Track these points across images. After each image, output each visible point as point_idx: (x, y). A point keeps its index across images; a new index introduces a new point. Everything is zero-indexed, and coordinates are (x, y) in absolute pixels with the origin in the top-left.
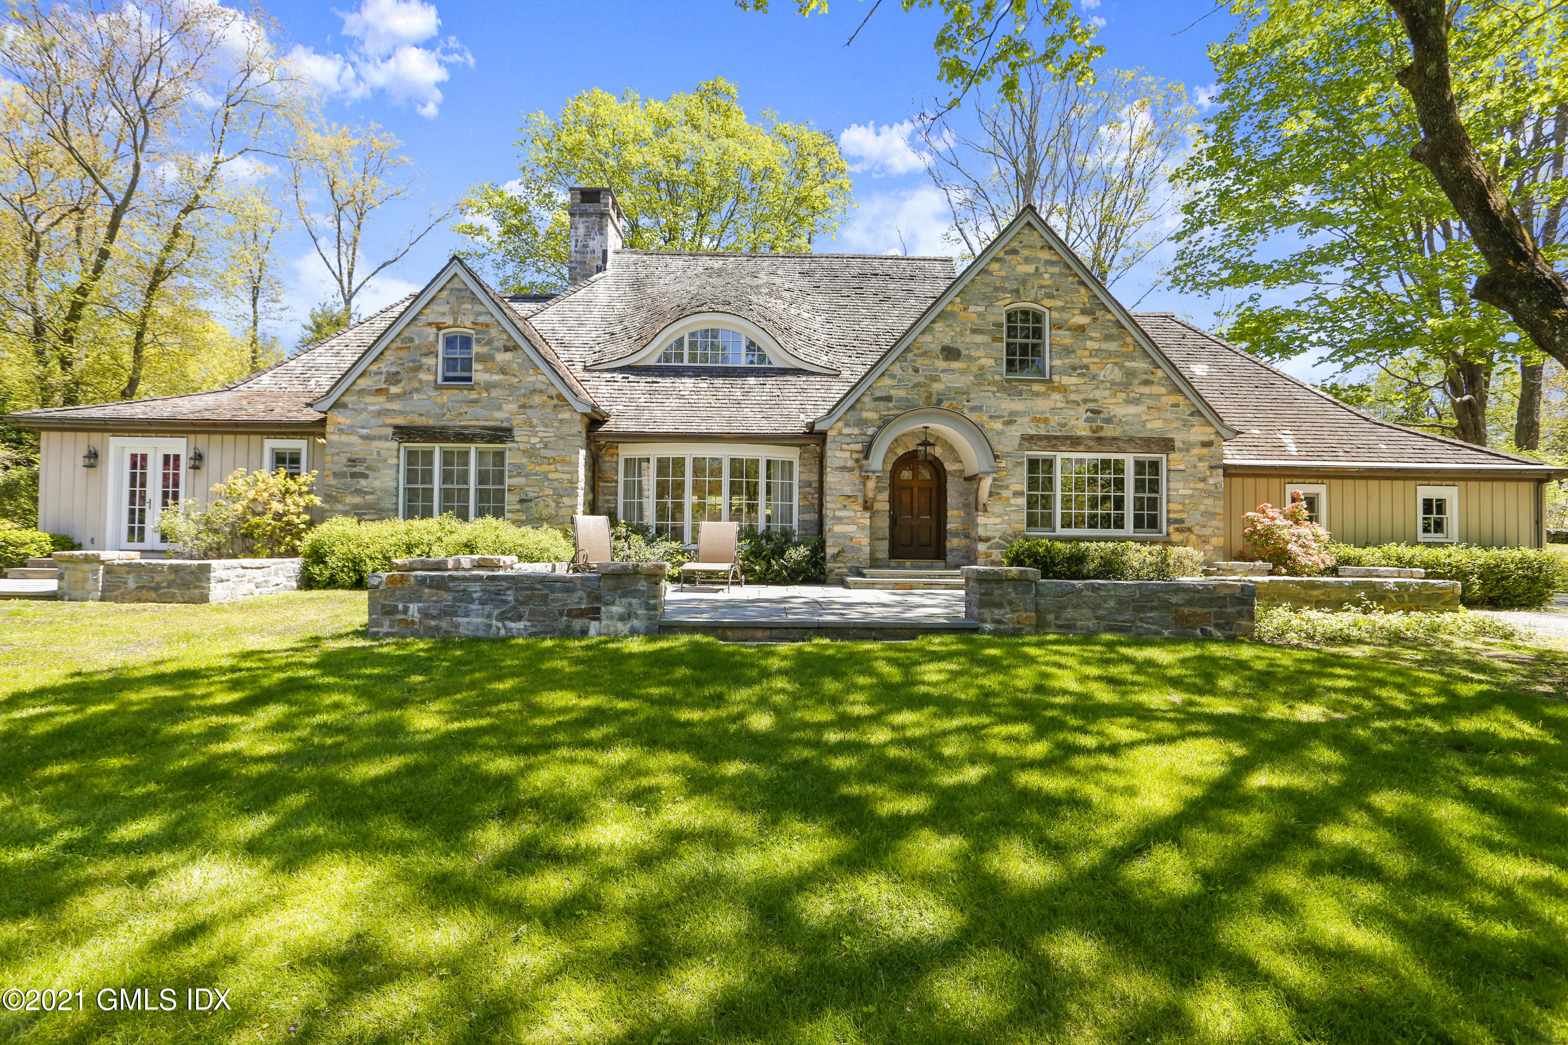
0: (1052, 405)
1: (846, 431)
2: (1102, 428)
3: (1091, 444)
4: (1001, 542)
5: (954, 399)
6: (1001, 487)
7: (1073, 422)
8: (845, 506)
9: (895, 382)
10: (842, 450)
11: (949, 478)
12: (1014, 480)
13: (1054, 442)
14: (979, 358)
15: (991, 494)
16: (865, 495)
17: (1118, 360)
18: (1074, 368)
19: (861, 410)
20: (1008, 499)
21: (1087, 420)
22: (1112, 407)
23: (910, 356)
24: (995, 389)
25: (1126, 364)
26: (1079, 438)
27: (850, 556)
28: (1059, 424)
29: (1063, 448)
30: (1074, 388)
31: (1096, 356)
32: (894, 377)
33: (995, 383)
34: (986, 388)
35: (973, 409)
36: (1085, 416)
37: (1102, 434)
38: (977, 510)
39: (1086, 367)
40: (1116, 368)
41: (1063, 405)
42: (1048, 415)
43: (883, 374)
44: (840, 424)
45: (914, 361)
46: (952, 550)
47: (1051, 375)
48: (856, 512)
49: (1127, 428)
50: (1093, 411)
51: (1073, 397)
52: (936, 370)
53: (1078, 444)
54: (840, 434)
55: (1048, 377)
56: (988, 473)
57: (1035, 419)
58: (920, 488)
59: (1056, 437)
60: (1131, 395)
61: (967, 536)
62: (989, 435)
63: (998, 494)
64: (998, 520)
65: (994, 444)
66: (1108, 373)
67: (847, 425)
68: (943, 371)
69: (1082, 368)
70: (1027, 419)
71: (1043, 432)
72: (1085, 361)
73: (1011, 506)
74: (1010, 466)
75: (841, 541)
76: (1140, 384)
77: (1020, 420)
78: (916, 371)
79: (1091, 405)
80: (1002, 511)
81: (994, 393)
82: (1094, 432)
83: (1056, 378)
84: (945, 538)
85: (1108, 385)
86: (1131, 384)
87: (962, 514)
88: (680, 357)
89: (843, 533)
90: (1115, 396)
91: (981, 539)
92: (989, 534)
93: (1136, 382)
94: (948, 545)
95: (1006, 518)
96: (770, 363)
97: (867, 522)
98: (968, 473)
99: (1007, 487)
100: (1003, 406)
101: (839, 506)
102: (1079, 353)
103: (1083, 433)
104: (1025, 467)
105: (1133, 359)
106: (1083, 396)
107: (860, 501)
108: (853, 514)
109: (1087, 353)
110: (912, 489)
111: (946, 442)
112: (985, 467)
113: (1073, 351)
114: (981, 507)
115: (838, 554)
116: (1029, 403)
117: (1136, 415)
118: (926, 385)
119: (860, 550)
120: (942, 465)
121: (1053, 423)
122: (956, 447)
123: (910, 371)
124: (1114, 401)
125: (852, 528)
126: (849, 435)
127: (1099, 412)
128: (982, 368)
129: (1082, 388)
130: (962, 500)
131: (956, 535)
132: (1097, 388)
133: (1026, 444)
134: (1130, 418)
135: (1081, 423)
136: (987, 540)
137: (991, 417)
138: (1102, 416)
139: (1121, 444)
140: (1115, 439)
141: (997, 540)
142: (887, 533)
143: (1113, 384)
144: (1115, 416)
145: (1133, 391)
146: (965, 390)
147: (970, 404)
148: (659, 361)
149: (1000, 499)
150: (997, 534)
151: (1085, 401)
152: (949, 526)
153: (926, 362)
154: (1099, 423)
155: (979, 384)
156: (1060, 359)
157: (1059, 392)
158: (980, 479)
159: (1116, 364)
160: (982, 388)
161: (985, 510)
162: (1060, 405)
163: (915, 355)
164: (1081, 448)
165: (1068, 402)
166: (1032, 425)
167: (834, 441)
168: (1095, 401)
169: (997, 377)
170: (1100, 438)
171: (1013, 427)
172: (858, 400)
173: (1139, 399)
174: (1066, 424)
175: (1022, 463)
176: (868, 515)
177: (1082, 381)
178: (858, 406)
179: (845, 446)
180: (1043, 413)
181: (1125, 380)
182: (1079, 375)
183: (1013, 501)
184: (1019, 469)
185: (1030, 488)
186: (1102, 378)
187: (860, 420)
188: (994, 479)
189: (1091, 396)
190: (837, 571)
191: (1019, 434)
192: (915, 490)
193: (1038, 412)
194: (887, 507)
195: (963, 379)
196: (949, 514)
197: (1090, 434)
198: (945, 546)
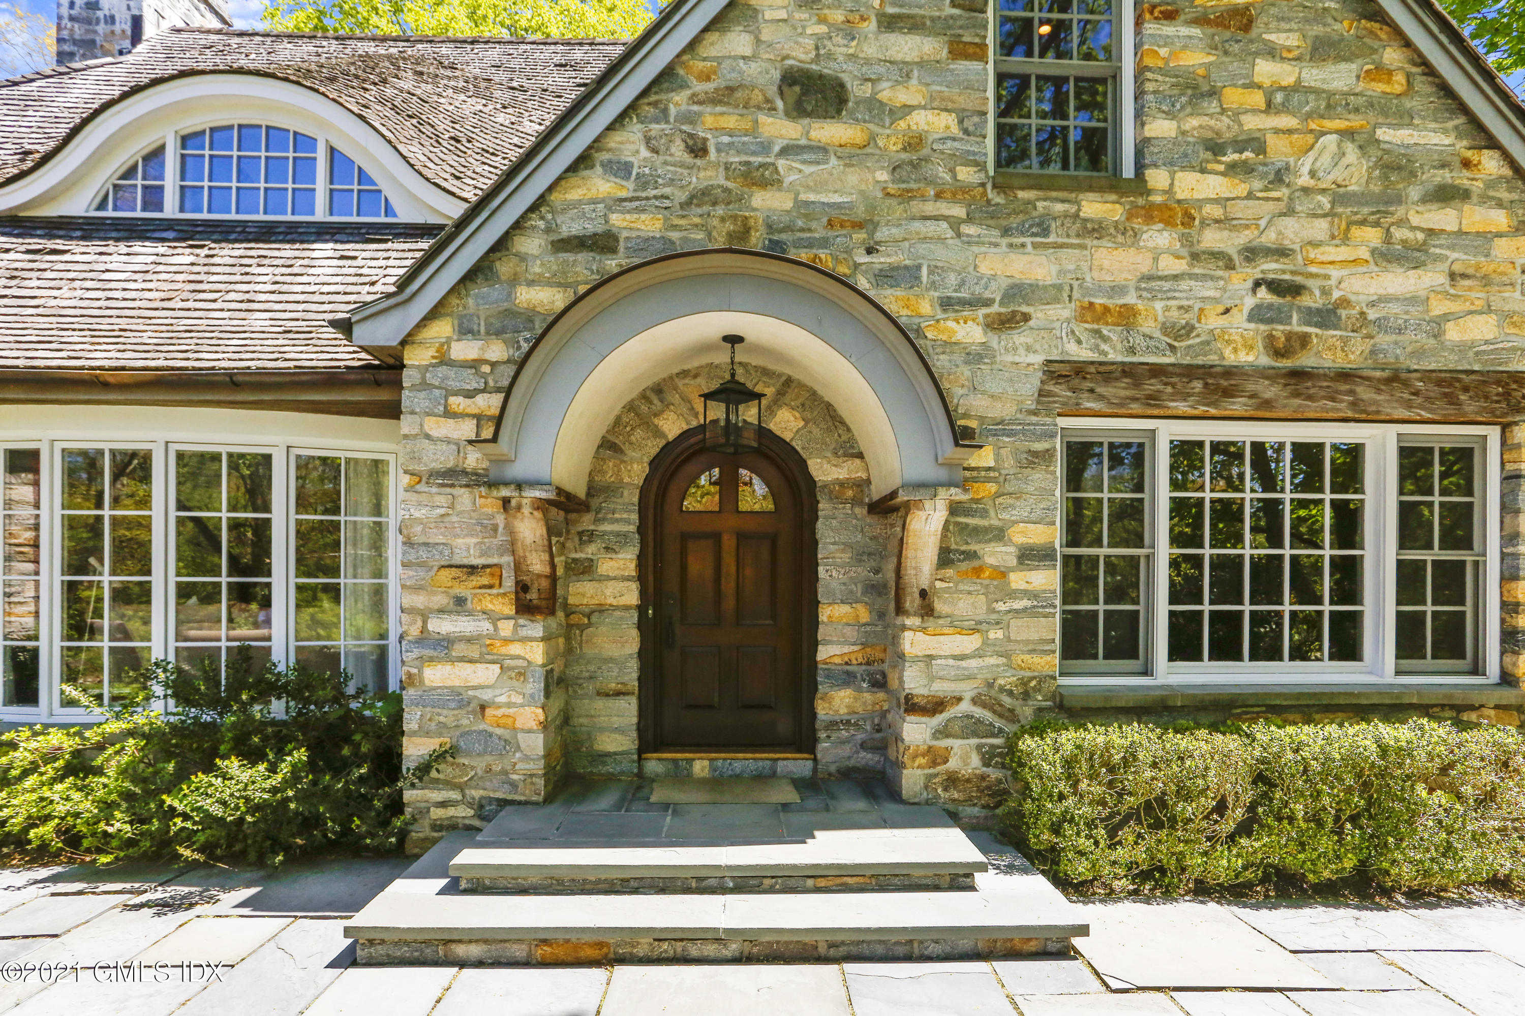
0: (1145, 266)
1: (464, 350)
2: (1304, 340)
3: (1270, 391)
4: (978, 712)
5: (824, 243)
6: (976, 533)
7: (1213, 322)
8: (460, 601)
9: (627, 189)
10: (448, 414)
11: (824, 507)
12: (1022, 510)
13: (1153, 385)
14: (908, 109)
15: (945, 558)
16: (518, 567)
17: (1356, 121)
18: (1216, 148)
19: (514, 281)
20: (1002, 574)
21: (1257, 314)
22: (1335, 273)
23: (678, 101)
24: (959, 211)
25: (1384, 134)
26: (1229, 372)
27: (480, 764)
28: (1166, 329)
29: (1182, 407)
30: (1216, 212)
31: (1285, 108)
32: (622, 170)
33: (959, 192)
34: (930, 208)
35: (887, 276)
36: (1250, 302)
37: (1305, 360)
38: (900, 610)
39: (1257, 144)
40: (1351, 149)
41: (1181, 266)
42: (1131, 299)
43: (583, 161)
44: (442, 329)
45: (690, 118)
46: (833, 725)
47: (1140, 167)
48: (494, 618)
49: (1384, 340)
50: (1275, 287)
51: (1212, 239)
52: (765, 147)
53: (1228, 393)
54: (444, 360)
55: (1128, 171)
56: (930, 487)
57: (1089, 312)
58: (742, 537)
59: (1157, 371)
60: (1399, 234)
61: (879, 683)
62: (940, 362)
63: (972, 556)
64: (971, 643)
65: (957, 393)
66: (1326, 160)
67: (465, 331)
68: (785, 151)
69: (1240, 145)
70: (1065, 311)
71: (1115, 355)
72: (1252, 123)
73: (1013, 594)
74: (1009, 464)
75: (447, 717)
76: (1426, 199)
77: (1040, 314)
78: (698, 149)
79: (1270, 267)
80: (981, 612)
81: (955, 224)
82: (1279, 354)
83: (1157, 178)
84: (814, 688)
85: (1325, 201)
86: (1398, 200)
87: (864, 615)
88: (154, 196)
89: (455, 692)
90: (1346, 239)
91: (912, 706)
92: (941, 688)
93: (1414, 193)
94: (823, 711)
95: (996, 634)
96: (389, 211)
97: (536, 653)
98: (877, 491)
99: (999, 535)
100: (984, 269)
101: (440, 600)
102: (1233, 97)
103: (1245, 358)
104: (1059, 468)
105: (1405, 118)
106: (1244, 238)
107: (509, 583)
108: (485, 626)
109: (1258, 99)
110: (716, 537)
111: (813, 395)
112: (927, 471)
113: (1213, 93)
114: (912, 601)
115: (439, 756)
116: (1070, 259)
117: (1413, 300)
118: (729, 198)
119: (509, 745)
120: (803, 464)
121: (1148, 326)
122: (843, 411)
123: (678, 150)
124: (1343, 253)
125: (486, 674)
126: (474, 365)
127: (1295, 290)
128: (915, 142)
129: (1241, 210)
130: (862, 572)
131: (847, 678)
132: (1290, 212)
133: (1061, 391)
134: (1394, 308)
135: (1239, 320)
136: (936, 706)
137: (946, 304)
138: (1306, 301)
139: (1365, 393)
140: (1345, 375)
141: (966, 707)
142: (631, 675)
143: (1340, 197)
144: (1345, 302)
145: (1403, 222)
146: (861, 212)
147: (879, 260)
148: (102, 206)
149: (978, 571)
150: (968, 689)
151: (1251, 253)
152: (824, 653)
153: (731, 122)
154: (1296, 325)
155: (906, 196)
156: (1170, 115)
157: (1169, 223)
158: (907, 507)
159: (1348, 134)
160: (917, 207)
161: (927, 610)
162: (1170, 265)
163: (694, 99)
164: (1238, 406)
165: (1195, 257)
166: (1080, 329)
167: (423, 386)
168: (1282, 252)
169: (966, 174)
170: (1298, 375)
171: (1020, 338)
172: (501, 245)
173: (1422, 248)
174: (1189, 329)
175: (1047, 456)
176: (535, 628)
177: (1242, 189)
178: (504, 268)
179: (458, 403)
180: (1117, 290)
181: (1376, 188)
182: (1232, 169)
183: (1018, 580)
184: (1038, 476)
185: (1073, 540)
186: (1304, 180)
187: (510, 313)
188: (955, 509)
189: (1270, 238)
190: (437, 813)
191: (1038, 359)
192: (729, 543)
193: (1100, 289)
194: (631, 595)
195: (853, 178)
196: (824, 613)
197: (1265, 360)
198: (814, 715)
